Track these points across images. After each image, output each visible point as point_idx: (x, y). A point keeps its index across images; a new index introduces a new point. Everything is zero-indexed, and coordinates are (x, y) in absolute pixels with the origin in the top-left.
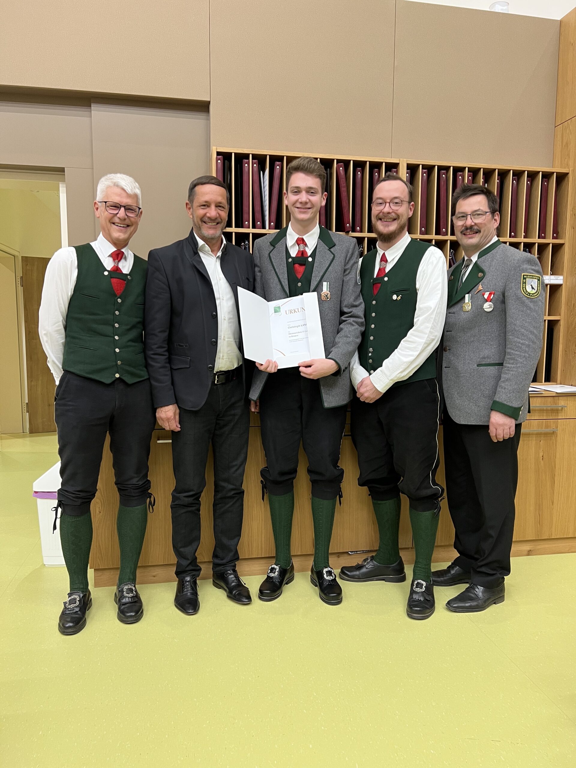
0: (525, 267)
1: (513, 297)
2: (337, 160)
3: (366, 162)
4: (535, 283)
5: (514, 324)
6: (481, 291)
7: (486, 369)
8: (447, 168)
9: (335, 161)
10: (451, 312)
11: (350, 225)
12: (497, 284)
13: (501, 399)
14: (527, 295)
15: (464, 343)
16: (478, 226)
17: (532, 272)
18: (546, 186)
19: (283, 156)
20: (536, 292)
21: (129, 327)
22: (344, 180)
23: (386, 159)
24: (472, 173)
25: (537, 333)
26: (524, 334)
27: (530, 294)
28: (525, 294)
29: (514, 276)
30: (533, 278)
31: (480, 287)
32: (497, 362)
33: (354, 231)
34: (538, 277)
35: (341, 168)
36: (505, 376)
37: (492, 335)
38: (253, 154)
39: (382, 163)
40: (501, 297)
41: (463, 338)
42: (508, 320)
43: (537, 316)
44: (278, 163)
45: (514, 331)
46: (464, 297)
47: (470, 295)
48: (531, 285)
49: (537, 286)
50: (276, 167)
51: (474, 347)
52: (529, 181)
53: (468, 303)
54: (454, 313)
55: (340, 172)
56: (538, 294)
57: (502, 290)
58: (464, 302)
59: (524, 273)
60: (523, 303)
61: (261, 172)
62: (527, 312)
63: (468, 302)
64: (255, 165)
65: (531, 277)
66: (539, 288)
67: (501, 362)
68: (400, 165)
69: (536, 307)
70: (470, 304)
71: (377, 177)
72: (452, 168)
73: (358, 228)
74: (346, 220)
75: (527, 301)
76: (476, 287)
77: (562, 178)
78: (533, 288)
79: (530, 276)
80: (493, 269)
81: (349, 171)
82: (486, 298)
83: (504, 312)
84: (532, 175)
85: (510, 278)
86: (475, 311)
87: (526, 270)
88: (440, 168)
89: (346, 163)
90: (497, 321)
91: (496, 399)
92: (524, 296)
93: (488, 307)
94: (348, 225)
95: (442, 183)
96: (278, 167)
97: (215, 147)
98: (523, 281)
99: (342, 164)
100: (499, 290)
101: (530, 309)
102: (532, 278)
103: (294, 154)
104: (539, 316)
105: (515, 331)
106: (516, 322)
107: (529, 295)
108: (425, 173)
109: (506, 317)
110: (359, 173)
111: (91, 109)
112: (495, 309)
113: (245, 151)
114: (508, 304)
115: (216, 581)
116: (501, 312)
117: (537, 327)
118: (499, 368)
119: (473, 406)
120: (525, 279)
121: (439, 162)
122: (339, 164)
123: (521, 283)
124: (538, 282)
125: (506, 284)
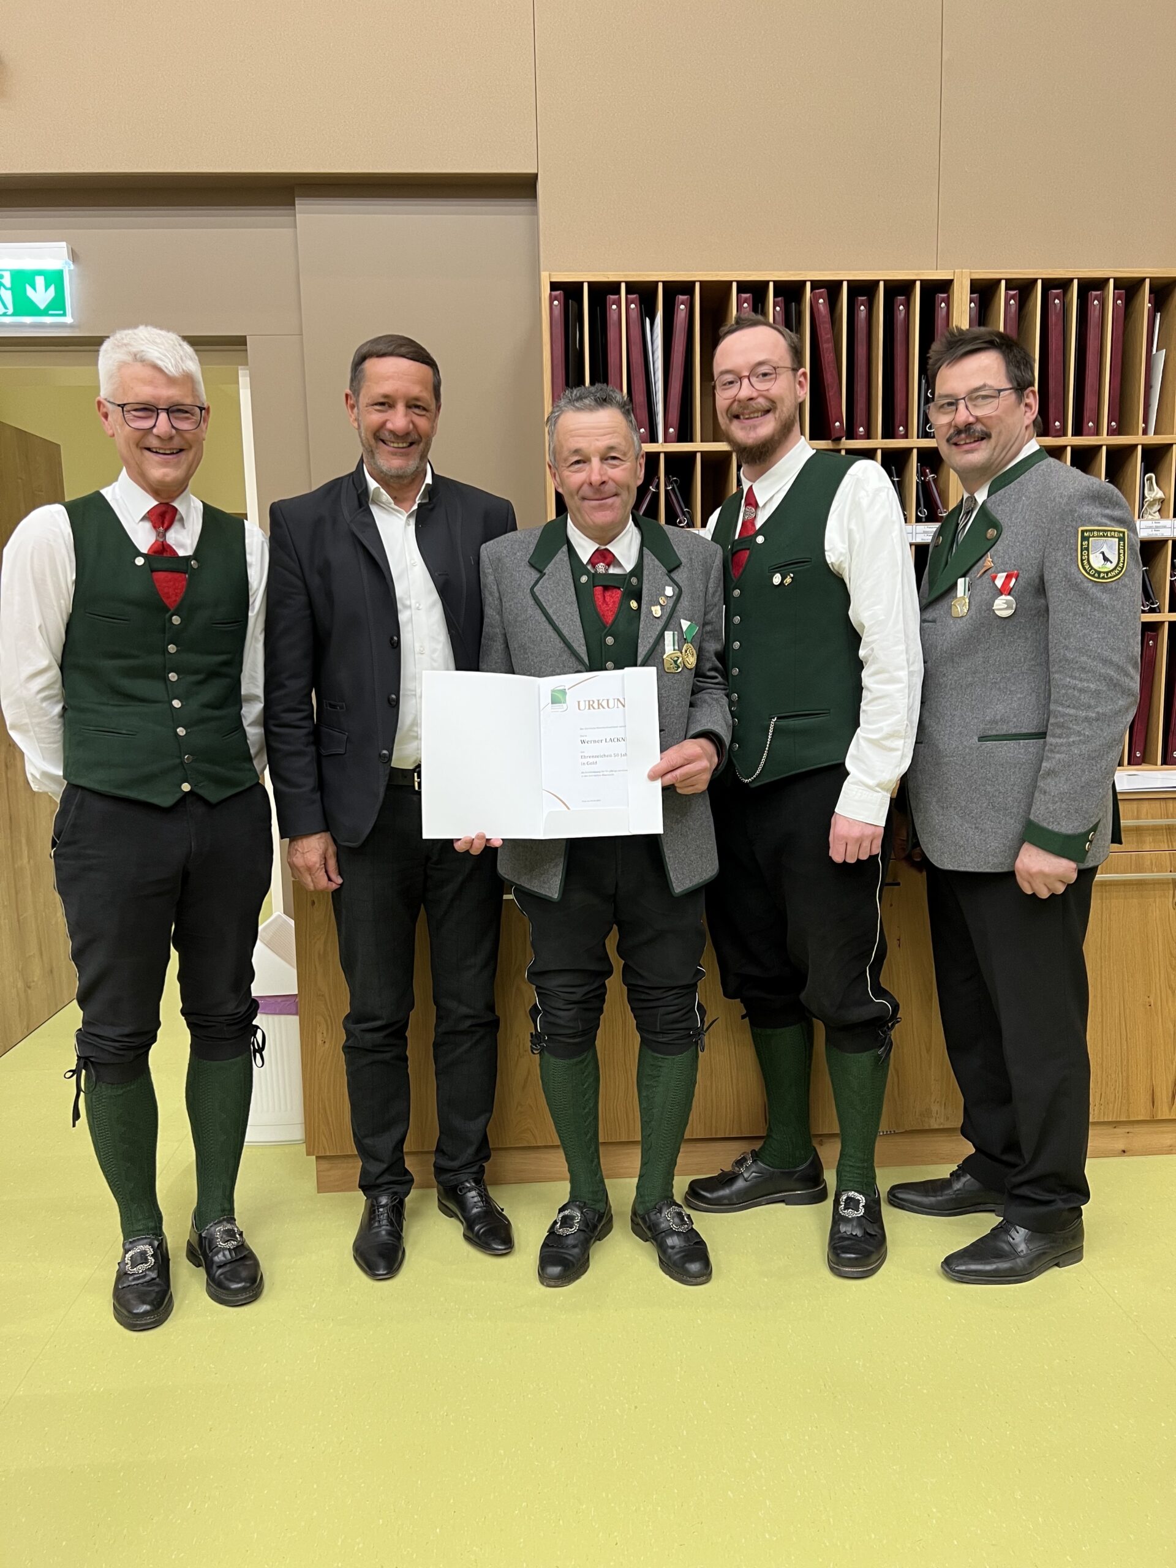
0: (1088, 510)
1: (1061, 581)
2: (812, 282)
4: (1112, 546)
5: (1064, 647)
6: (989, 572)
7: (998, 747)
8: (1064, 284)
9: (808, 285)
10: (927, 619)
11: (842, 423)
12: (1025, 554)
13: (1038, 817)
14: (1093, 576)
15: (951, 689)
17: (1107, 521)
19: (693, 283)
20: (1114, 570)
21: (200, 677)
22: (828, 326)
23: (923, 273)
26: (1085, 668)
27: (1100, 573)
28: (1089, 573)
29: (1064, 533)
30: (1106, 536)
31: (988, 561)
32: (1024, 731)
33: (851, 435)
34: (1121, 534)
35: (821, 301)
37: (1014, 669)
38: (628, 283)
39: (914, 281)
40: (1035, 582)
41: (950, 677)
43: (1119, 623)
44: (681, 298)
45: (1064, 662)
46: (956, 584)
47: (967, 579)
48: (1103, 553)
49: (1117, 553)
50: (678, 307)
51: (974, 698)
53: (963, 598)
54: (934, 621)
55: (818, 309)
56: (1119, 572)
57: (1035, 568)
58: (954, 595)
59: (1083, 525)
60: (1084, 594)
61: (647, 319)
62: (1095, 616)
63: (962, 595)
64: (633, 306)
65: (1101, 534)
66: (1122, 558)
67: (1042, 731)
68: (956, 284)
69: (1116, 603)
70: (967, 601)
71: (903, 314)
72: (1076, 282)
73: (861, 429)
74: (832, 412)
76: (981, 562)
78: (1106, 560)
79: (1099, 531)
80: (1016, 519)
81: (840, 304)
82: (999, 586)
85: (1052, 539)
86: (974, 616)
87: (1092, 520)
88: (1049, 285)
89: (832, 288)
90: (1027, 638)
92: (1086, 579)
93: (1003, 606)
94: (837, 424)
95: (1053, 319)
96: (682, 307)
97: (548, 273)
98: (1082, 545)
100: (1031, 567)
101: (1101, 606)
102: (1104, 536)
103: (717, 275)
104: (1124, 624)
105: (1067, 660)
106: (1067, 640)
107: (1096, 575)
109: (1047, 627)
110: (862, 308)
111: (295, 209)
112: (1020, 610)
113: (611, 277)
114: (1051, 598)
115: (443, 1201)
116: (1036, 615)
117: (1119, 649)
118: (1027, 743)
119: (969, 829)
120: (1088, 538)
121: (1050, 271)
122: (817, 291)
123: (1077, 550)
124: (1119, 544)
125: (1044, 553)
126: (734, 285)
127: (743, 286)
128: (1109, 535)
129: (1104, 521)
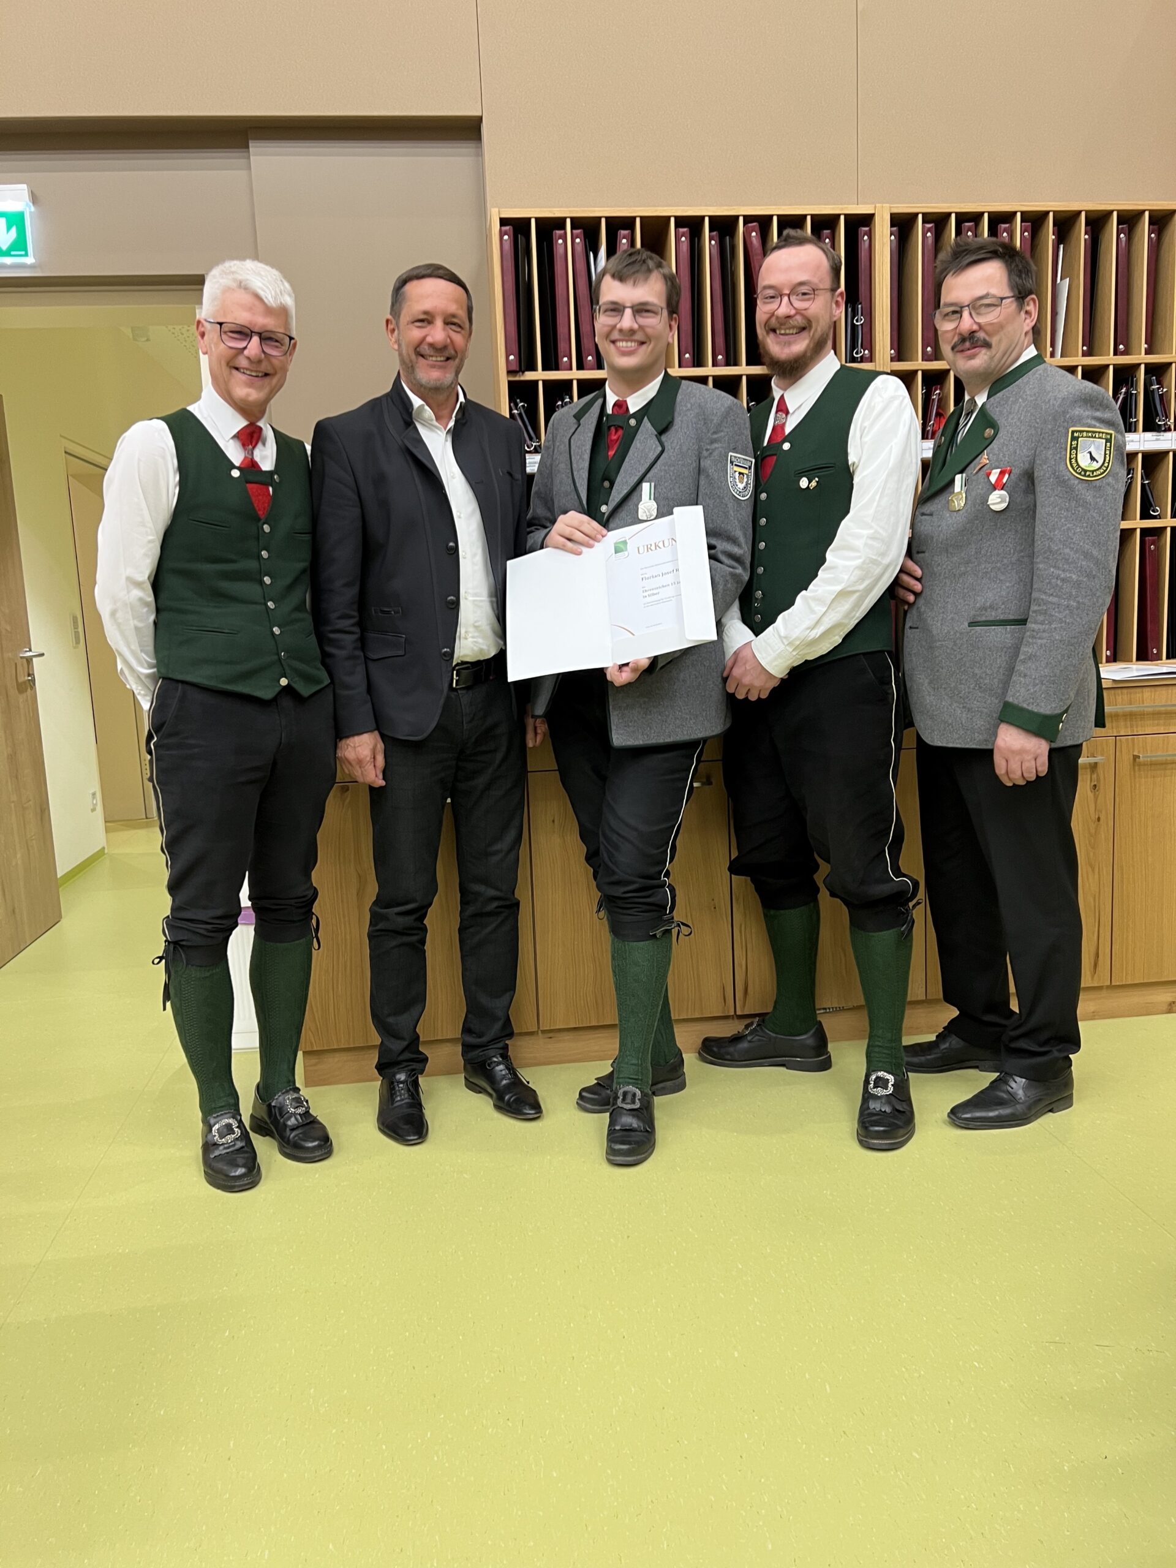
0: (1079, 413)
1: (1050, 479)
2: (745, 217)
3: (805, 216)
4: (1097, 448)
5: (1048, 539)
6: (984, 469)
7: (986, 632)
8: (976, 217)
9: (741, 219)
10: (922, 513)
12: (1018, 451)
13: (1017, 699)
14: (1079, 474)
15: (946, 578)
16: (986, 332)
20: (1100, 468)
21: (288, 581)
24: (1029, 224)
25: (1099, 557)
26: (1068, 559)
27: (1086, 472)
28: (1075, 471)
29: (1054, 435)
30: (1095, 437)
31: (983, 459)
32: (1011, 617)
34: (1106, 433)
35: (754, 234)
36: (1026, 649)
37: (1005, 560)
38: (572, 219)
40: (1025, 479)
41: (944, 567)
42: (1037, 529)
43: (1101, 519)
45: (1048, 553)
46: (953, 480)
47: (964, 475)
49: (1103, 453)
50: (621, 240)
51: (965, 586)
53: (960, 493)
54: (929, 514)
55: (751, 243)
56: (1105, 471)
57: (1027, 465)
58: (951, 491)
59: (1073, 426)
60: (1072, 491)
61: (591, 253)
62: (1079, 511)
63: (959, 490)
64: (578, 241)
65: (1089, 434)
66: (1107, 461)
67: (1022, 617)
69: (1098, 500)
70: (964, 495)
72: (986, 216)
75: (1080, 488)
76: (977, 459)
78: (1093, 459)
79: (1088, 432)
80: (1015, 418)
82: (993, 482)
83: (1032, 511)
85: (1043, 439)
86: (972, 510)
87: (1080, 421)
88: (962, 218)
90: (1016, 531)
91: (1008, 700)
92: (1074, 478)
93: (997, 500)
96: (624, 240)
97: (496, 210)
98: (1072, 444)
99: (754, 224)
100: (1022, 464)
101: (1085, 503)
102: (1093, 438)
103: (656, 211)
104: (1105, 520)
105: (1051, 552)
106: (1052, 534)
107: (1083, 474)
108: (929, 230)
109: (1034, 521)
111: (249, 152)
112: (1010, 507)
113: (557, 213)
114: (1040, 494)
115: (472, 1080)
116: (1026, 511)
118: (1014, 629)
119: (957, 709)
120: (1076, 438)
121: (962, 205)
122: (750, 225)
123: (1066, 450)
124: (1106, 445)
125: (1035, 452)
126: (672, 220)
127: (681, 221)
128: (1097, 436)
129: (1093, 422)
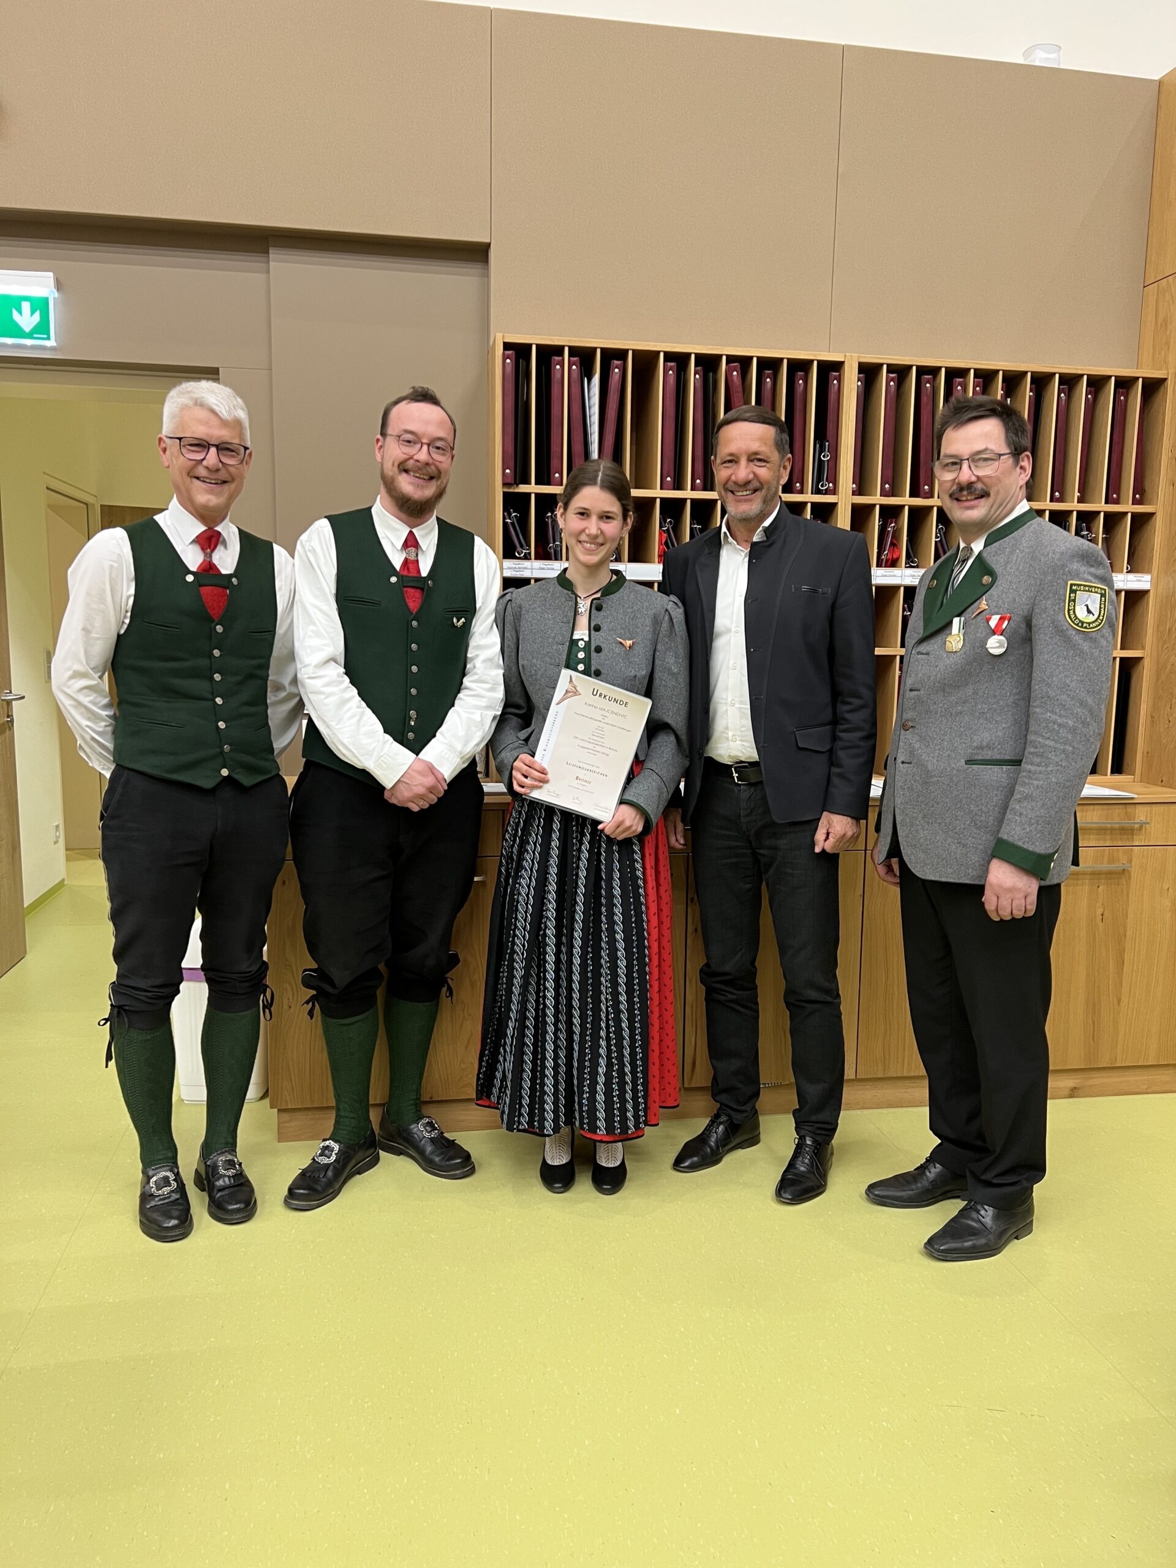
0: (1075, 567)
1: (1049, 628)
2: (728, 356)
3: (781, 359)
4: (1094, 601)
5: (1046, 685)
6: (983, 614)
7: (983, 770)
9: (724, 358)
10: (921, 651)
12: (1017, 600)
13: (1012, 836)
14: (1077, 625)
15: (941, 716)
16: (983, 483)
17: (1090, 578)
18: (1123, 403)
19: (627, 350)
20: (1096, 620)
23: (821, 354)
24: (981, 379)
26: (1064, 706)
27: (1083, 623)
28: (1073, 622)
29: (1053, 586)
30: (1091, 591)
31: (981, 605)
32: (1009, 758)
34: (1101, 589)
35: (735, 374)
36: (1022, 789)
37: (1001, 702)
38: (570, 347)
39: (812, 361)
40: (1023, 626)
41: (941, 705)
42: (1035, 674)
44: (616, 362)
45: (1045, 698)
46: (951, 622)
47: (962, 618)
48: (1087, 606)
49: (1099, 606)
50: (614, 370)
51: (962, 725)
52: (1090, 393)
53: (958, 635)
54: (927, 654)
55: (732, 381)
56: (1100, 624)
57: (1026, 613)
58: (949, 632)
59: (1073, 580)
60: (1067, 640)
61: (586, 379)
62: (1076, 660)
63: (957, 632)
64: (574, 367)
65: (1087, 589)
66: (1102, 612)
67: (1017, 758)
68: (846, 365)
69: (1094, 651)
70: (961, 638)
75: (1077, 638)
76: (975, 604)
77: (1153, 387)
78: (1089, 611)
79: (1085, 586)
80: (1010, 569)
81: (750, 376)
82: (993, 627)
83: (1029, 657)
84: (1097, 383)
85: (1043, 589)
86: (968, 652)
87: (1077, 576)
89: (743, 363)
90: (1013, 675)
91: (1002, 836)
93: (995, 645)
96: (617, 370)
97: (501, 334)
98: (1070, 597)
99: (736, 364)
100: (1021, 612)
101: (1082, 653)
102: (1089, 591)
103: (649, 346)
105: (1048, 697)
106: (1049, 680)
107: (1080, 624)
108: (892, 379)
109: (1032, 667)
110: (768, 379)
111: (269, 257)
112: (1008, 652)
113: (557, 341)
114: (1038, 641)
116: (1023, 657)
118: (1009, 769)
119: (952, 844)
120: (1075, 592)
122: (732, 365)
123: (1065, 601)
124: (1101, 600)
125: (1034, 601)
126: (661, 355)
127: (669, 356)
